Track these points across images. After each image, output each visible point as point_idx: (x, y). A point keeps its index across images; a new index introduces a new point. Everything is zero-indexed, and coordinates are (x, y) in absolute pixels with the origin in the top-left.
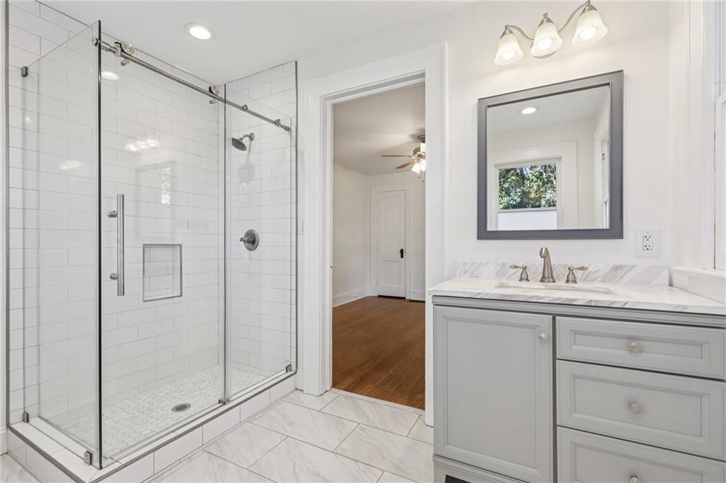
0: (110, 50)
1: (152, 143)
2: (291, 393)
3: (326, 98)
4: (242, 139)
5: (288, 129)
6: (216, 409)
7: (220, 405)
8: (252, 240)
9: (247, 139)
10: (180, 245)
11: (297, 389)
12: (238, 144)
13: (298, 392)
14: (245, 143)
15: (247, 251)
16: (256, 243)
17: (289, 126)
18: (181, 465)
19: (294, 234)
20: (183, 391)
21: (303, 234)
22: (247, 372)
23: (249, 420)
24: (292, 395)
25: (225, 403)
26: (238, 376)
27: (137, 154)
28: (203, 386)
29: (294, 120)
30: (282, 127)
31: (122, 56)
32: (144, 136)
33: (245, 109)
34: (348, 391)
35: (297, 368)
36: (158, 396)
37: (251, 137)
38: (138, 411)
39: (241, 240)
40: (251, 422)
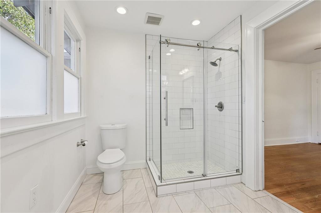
0: (164, 43)
1: (186, 70)
2: (239, 183)
3: (258, 28)
4: (215, 61)
5: (237, 51)
6: (200, 177)
7: (202, 176)
8: (221, 106)
9: (219, 60)
10: (193, 109)
11: (242, 183)
12: (214, 64)
13: (242, 184)
14: (217, 63)
15: (219, 112)
16: (223, 108)
17: (237, 49)
18: (185, 194)
19: (240, 103)
20: (193, 166)
21: (245, 103)
22: (219, 166)
23: (215, 188)
24: (239, 185)
25: (204, 176)
26: (214, 167)
27: (182, 76)
28: (200, 166)
29: (240, 46)
30: (233, 51)
31: (167, 44)
32: (184, 68)
33: (213, 48)
34: (275, 196)
35: (242, 172)
36: (184, 165)
37: (220, 59)
38: (177, 168)
39: (216, 106)
40: (215, 189)
